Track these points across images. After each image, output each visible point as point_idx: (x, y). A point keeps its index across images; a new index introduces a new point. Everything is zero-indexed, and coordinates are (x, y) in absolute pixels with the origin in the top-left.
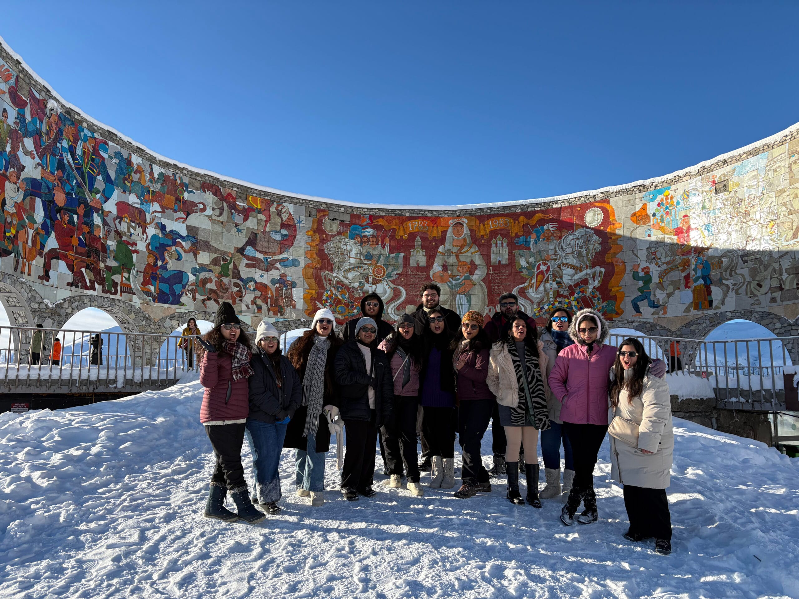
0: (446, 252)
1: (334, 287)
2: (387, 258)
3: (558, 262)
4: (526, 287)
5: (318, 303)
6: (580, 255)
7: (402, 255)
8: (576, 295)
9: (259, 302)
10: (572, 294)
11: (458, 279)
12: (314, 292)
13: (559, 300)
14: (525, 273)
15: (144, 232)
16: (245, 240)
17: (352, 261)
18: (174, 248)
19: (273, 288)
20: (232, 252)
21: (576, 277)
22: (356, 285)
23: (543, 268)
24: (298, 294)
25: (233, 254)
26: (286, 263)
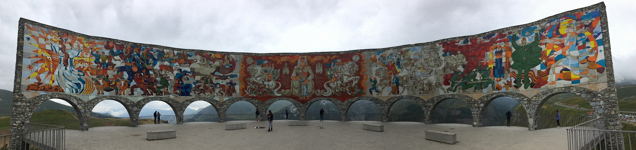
0: (298, 68)
1: (251, 84)
2: (273, 72)
3: (342, 73)
4: (330, 82)
5: (245, 90)
6: (350, 72)
7: (279, 70)
8: (348, 86)
10: (347, 86)
11: (303, 79)
12: (243, 86)
13: (342, 88)
14: (329, 77)
15: (172, 73)
16: (214, 70)
17: (259, 73)
18: (185, 76)
20: (209, 74)
21: (349, 79)
22: (261, 83)
23: (336, 75)
24: (237, 88)
25: (209, 75)
26: (232, 76)
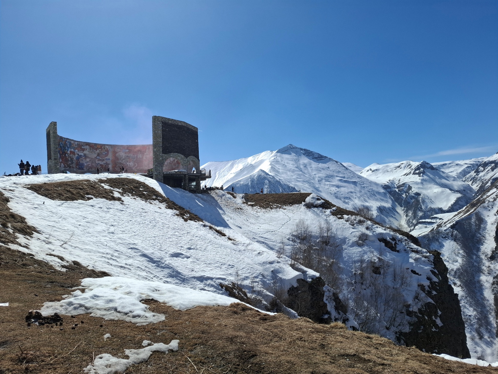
2: (132, 157)
7: (136, 156)
9: (101, 168)
12: (114, 165)
15: (75, 156)
16: (97, 155)
18: (81, 158)
19: (104, 165)
22: (125, 163)
25: (94, 158)
26: (106, 159)
